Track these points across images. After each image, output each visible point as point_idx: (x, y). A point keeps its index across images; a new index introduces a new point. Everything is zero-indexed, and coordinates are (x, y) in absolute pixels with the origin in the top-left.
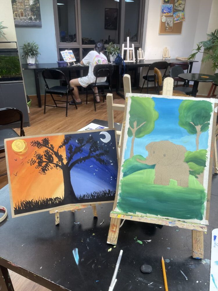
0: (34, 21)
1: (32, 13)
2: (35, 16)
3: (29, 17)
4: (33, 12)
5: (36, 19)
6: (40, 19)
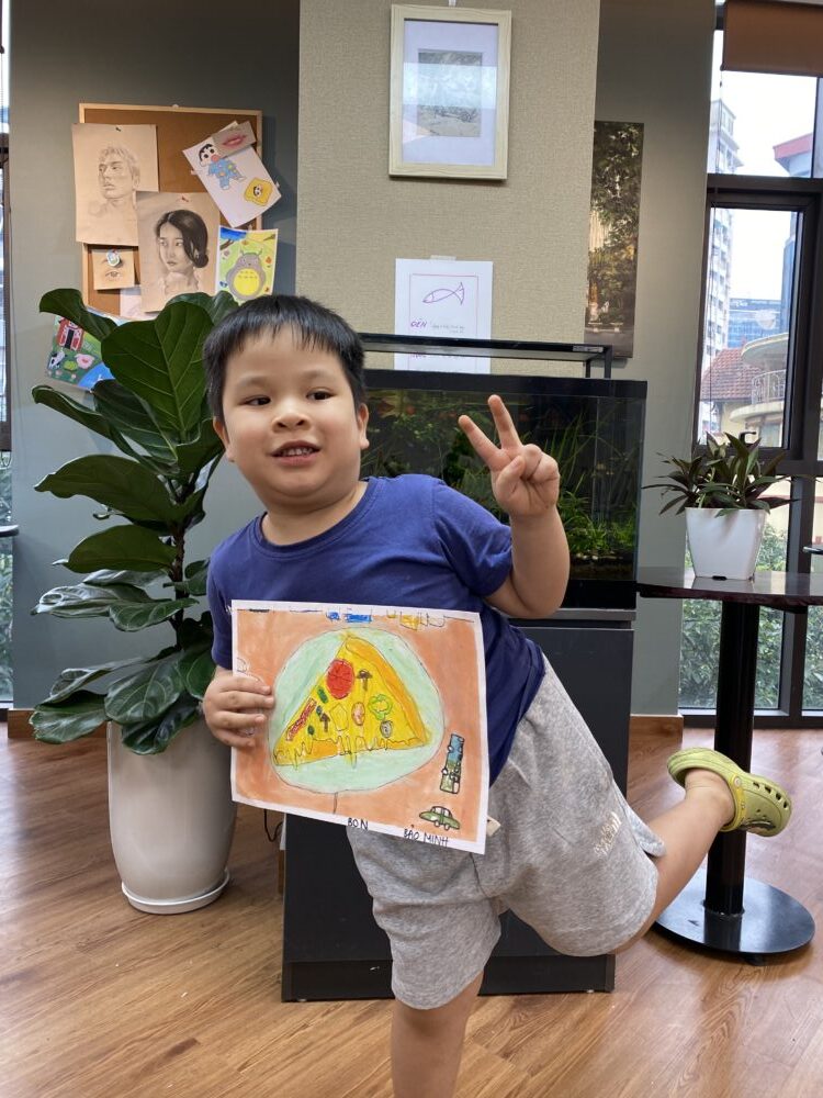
0: (596, 330)
1: (595, 288)
2: (607, 304)
4: (597, 281)
5: (605, 321)
6: (629, 321)
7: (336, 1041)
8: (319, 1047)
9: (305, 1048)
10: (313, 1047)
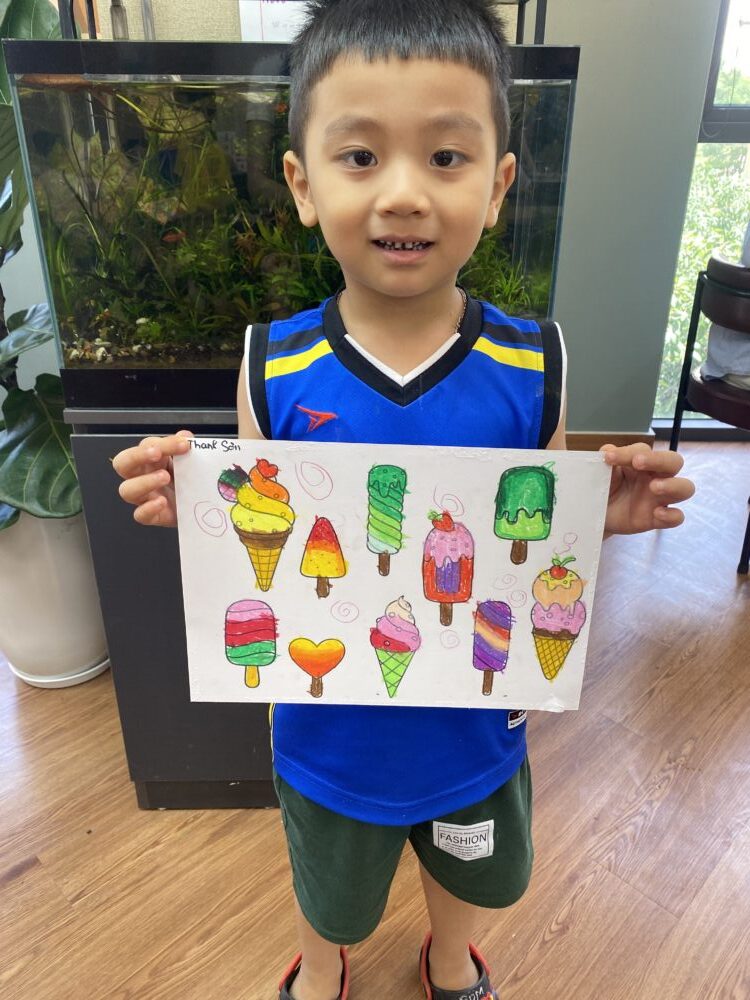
7: (183, 865)
8: (165, 871)
9: (148, 874)
10: (157, 872)
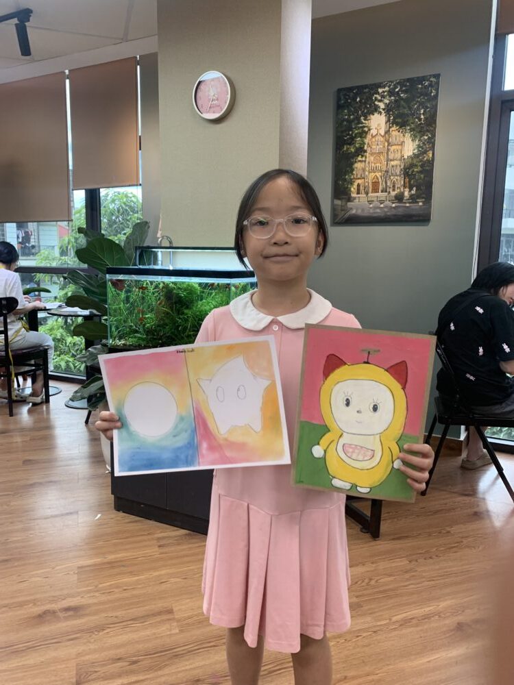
0: (408, 205)
3: (393, 194)
4: (408, 175)
6: (428, 198)
